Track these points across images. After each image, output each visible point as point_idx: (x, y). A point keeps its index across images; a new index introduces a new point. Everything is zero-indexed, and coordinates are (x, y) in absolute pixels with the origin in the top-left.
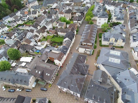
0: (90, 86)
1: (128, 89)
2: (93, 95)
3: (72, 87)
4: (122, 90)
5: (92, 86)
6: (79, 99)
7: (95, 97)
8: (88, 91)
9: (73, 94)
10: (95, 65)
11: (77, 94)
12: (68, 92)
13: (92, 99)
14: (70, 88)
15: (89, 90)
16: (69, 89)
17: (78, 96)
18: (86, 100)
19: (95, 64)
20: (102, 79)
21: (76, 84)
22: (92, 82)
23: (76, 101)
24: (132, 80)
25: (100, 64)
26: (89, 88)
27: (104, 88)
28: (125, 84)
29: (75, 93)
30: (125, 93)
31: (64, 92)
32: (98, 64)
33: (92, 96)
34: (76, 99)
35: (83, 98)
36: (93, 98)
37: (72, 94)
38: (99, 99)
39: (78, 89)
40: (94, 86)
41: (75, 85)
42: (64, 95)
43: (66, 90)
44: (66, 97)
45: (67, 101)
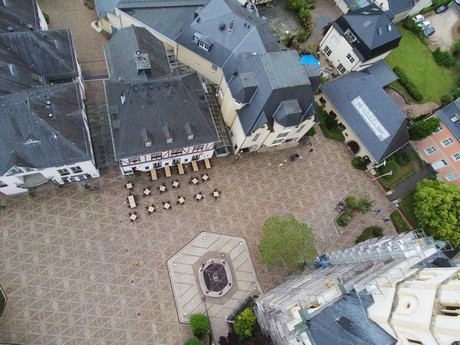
0: (116, 107)
1: (240, 56)
2: (144, 134)
3: (37, 150)
4: (225, 71)
5: (123, 99)
6: (102, 182)
7: (151, 137)
8: (116, 130)
9: (65, 180)
10: (99, 30)
11: (78, 170)
12: (32, 183)
13: (146, 151)
14: (31, 161)
15: (118, 124)
16: (29, 166)
17: (89, 176)
18: (126, 167)
19: (93, 25)
20: (146, 55)
21: (49, 128)
22: (115, 90)
23: (92, 197)
24: (239, 21)
25: (114, 13)
26: (115, 117)
27: (167, 85)
28: (227, 46)
29: (68, 167)
30: (236, 74)
32: (106, 19)
33: (141, 138)
34: (87, 187)
35: (112, 172)
36: (148, 144)
37: (59, 179)
38: (167, 134)
39: (72, 146)
40: (127, 96)
41: (48, 134)
42: (25, 208)
43: (21, 182)
44: (39, 210)
45: (57, 219)
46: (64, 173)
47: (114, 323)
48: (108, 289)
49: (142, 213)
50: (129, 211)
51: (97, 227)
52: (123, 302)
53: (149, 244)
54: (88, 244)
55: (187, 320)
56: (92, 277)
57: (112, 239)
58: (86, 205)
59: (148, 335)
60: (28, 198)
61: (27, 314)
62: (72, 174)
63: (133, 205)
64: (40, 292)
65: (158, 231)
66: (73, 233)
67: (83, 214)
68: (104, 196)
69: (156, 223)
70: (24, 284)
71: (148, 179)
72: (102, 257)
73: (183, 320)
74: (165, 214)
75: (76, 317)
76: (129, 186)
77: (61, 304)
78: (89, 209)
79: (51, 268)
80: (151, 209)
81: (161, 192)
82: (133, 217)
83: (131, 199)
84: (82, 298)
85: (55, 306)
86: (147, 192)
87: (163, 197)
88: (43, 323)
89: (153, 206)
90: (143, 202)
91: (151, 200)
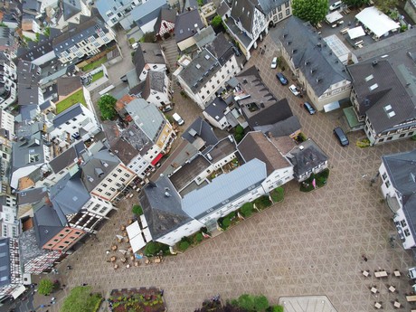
6: (398, 250)
9: (397, 223)
11: (408, 234)
12: (390, 203)
14: (408, 203)
16: (404, 202)
17: (404, 240)
23: (384, 242)
29: (407, 227)
31: (380, 192)
34: (392, 239)
35: (411, 259)
37: (398, 219)
42: (371, 197)
43: (392, 196)
44: (369, 206)
45: (364, 218)
46: (403, 223)
47: (287, 252)
48: (309, 249)
49: (370, 282)
50: (372, 270)
51: (356, 245)
52: (299, 259)
53: (342, 284)
54: (342, 238)
55: (280, 304)
56: (318, 240)
57: (346, 255)
58: (376, 238)
59: (275, 273)
60: (379, 199)
61: (299, 203)
62: (403, 229)
63: (378, 275)
64: (311, 209)
65: (353, 293)
66: (352, 228)
67: (369, 235)
68: (385, 251)
69: (360, 292)
70: (317, 201)
71: (408, 292)
72: (332, 247)
73: (281, 300)
74: (369, 302)
75: (293, 229)
76: (397, 274)
77: (302, 221)
78: (372, 239)
79: (327, 214)
80: (374, 290)
81: (393, 303)
82: (366, 274)
83: (384, 274)
84: (305, 233)
85: (302, 218)
86: (392, 289)
87: (388, 303)
88: (293, 211)
89: (378, 292)
90: (382, 284)
91: (384, 292)
